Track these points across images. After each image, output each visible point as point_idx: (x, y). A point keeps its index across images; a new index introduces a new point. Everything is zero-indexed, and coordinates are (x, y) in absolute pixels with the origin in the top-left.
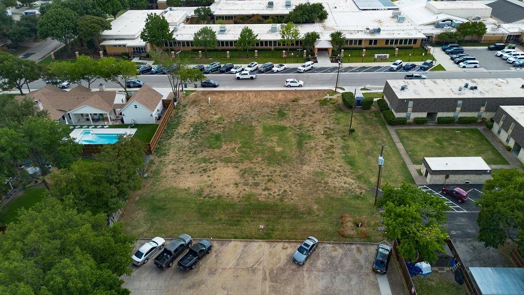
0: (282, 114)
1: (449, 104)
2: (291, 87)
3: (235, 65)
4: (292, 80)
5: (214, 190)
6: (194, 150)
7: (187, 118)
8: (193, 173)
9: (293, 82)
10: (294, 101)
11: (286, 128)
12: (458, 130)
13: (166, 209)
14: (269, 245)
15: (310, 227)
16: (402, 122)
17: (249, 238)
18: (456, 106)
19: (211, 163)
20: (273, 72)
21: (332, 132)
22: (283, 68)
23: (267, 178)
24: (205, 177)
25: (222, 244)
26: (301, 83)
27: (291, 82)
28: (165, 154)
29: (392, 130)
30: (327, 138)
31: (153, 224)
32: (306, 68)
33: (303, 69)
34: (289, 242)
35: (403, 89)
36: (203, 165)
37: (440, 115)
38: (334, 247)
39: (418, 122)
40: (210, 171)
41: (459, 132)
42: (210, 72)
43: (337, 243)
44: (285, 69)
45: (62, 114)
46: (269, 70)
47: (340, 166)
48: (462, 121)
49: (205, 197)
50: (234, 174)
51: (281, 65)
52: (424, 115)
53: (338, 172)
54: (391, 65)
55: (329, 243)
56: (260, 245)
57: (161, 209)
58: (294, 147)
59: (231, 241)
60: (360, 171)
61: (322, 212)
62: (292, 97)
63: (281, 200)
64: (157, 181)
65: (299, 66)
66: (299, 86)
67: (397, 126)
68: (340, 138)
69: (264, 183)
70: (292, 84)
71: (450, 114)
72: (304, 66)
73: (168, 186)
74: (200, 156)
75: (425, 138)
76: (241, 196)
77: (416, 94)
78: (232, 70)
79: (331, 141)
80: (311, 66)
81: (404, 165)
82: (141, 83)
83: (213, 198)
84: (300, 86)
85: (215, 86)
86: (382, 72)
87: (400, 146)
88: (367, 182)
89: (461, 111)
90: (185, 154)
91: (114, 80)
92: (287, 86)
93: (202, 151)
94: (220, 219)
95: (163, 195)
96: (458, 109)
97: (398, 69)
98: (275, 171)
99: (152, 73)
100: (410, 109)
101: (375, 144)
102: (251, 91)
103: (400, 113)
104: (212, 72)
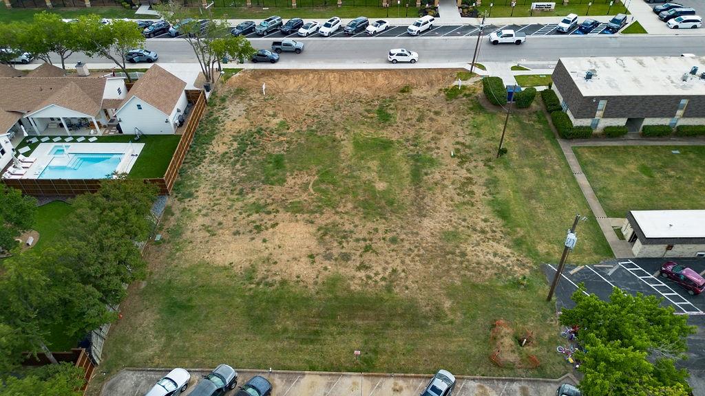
0: (384, 117)
1: (666, 104)
2: (397, 62)
3: (306, 21)
4: (399, 51)
5: (274, 268)
6: (239, 187)
7: (228, 122)
8: (237, 233)
9: (401, 55)
10: (403, 91)
11: (392, 142)
12: (676, 148)
13: (192, 307)
14: (369, 382)
15: (440, 347)
16: (585, 134)
17: (335, 368)
18: (677, 108)
19: (269, 213)
20: (367, 34)
21: (468, 151)
22: (383, 27)
23: (362, 244)
24: (258, 243)
25: (289, 382)
26: (415, 55)
27: (398, 55)
28: (190, 195)
29: (567, 148)
30: (461, 164)
31: (170, 339)
32: (422, 28)
33: (417, 29)
34: (405, 377)
35: (589, 77)
36: (255, 217)
37: (648, 122)
38: (481, 387)
39: (610, 133)
40: (267, 229)
41: (677, 152)
42: (265, 34)
43: (487, 380)
44: (387, 28)
45: (15, 119)
46: (361, 30)
47: (485, 221)
48: (683, 132)
49: (258, 284)
50: (308, 235)
51: (381, 22)
52: (622, 122)
53: (483, 232)
54: (557, 21)
55: (474, 380)
56: (354, 383)
57: (185, 307)
58: (407, 182)
59: (304, 374)
60: (518, 229)
61: (459, 314)
62: (398, 82)
63: (389, 289)
64: (177, 250)
65: (409, 22)
66: (411, 62)
67: (574, 140)
68: (481, 164)
69: (358, 253)
70: (399, 59)
71: (666, 121)
72: (418, 25)
73: (196, 261)
74: (250, 199)
75: (622, 164)
76: (320, 281)
77: (612, 87)
78: (301, 30)
79: (468, 170)
80: (430, 23)
81: (592, 219)
82: (152, 55)
83: (271, 285)
84: (413, 61)
85: (273, 61)
86: (544, 36)
87: (582, 180)
88: (532, 253)
89: (684, 116)
90: (225, 193)
91: (103, 53)
92: (392, 62)
93: (253, 189)
94: (285, 330)
95: (187, 279)
96: (680, 113)
97: (570, 30)
98: (376, 230)
99: (171, 36)
100: (599, 113)
101: (542, 175)
102: (333, 71)
103: (583, 120)
104: (268, 33)
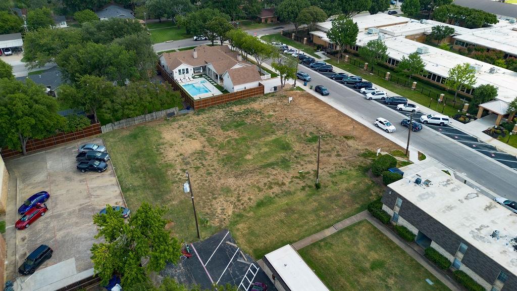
0: (312, 140)
1: (452, 240)
2: (378, 127)
5: (168, 148)
6: (213, 122)
7: (257, 103)
8: (183, 133)
9: (382, 123)
10: (346, 137)
11: (290, 149)
13: (136, 139)
14: (117, 195)
17: (121, 183)
18: (457, 249)
19: (202, 135)
20: (395, 109)
21: (311, 177)
23: (200, 165)
24: (181, 139)
25: (110, 175)
26: (390, 128)
28: (199, 115)
30: (295, 177)
32: (430, 120)
34: (124, 203)
35: (417, 182)
36: (197, 133)
37: (434, 245)
40: (191, 138)
41: (431, 283)
42: (345, 83)
44: (414, 111)
46: (396, 104)
47: (250, 199)
49: (156, 148)
50: (195, 149)
51: (411, 106)
52: (415, 231)
53: (239, 200)
56: (115, 191)
59: (115, 177)
60: (252, 213)
62: (355, 134)
63: (174, 182)
64: (164, 125)
66: (385, 131)
67: (375, 219)
68: (303, 185)
69: (192, 166)
71: (449, 256)
72: (429, 117)
73: (161, 130)
74: (208, 127)
76: (167, 162)
78: (362, 89)
79: (292, 181)
83: (158, 151)
84: (387, 131)
87: (329, 231)
88: (235, 223)
89: (464, 262)
90: (206, 121)
92: (375, 125)
93: (215, 126)
94: (135, 163)
95: (150, 132)
96: (459, 255)
98: (213, 166)
100: (397, 209)
101: (315, 211)
103: (387, 207)
104: (348, 83)
